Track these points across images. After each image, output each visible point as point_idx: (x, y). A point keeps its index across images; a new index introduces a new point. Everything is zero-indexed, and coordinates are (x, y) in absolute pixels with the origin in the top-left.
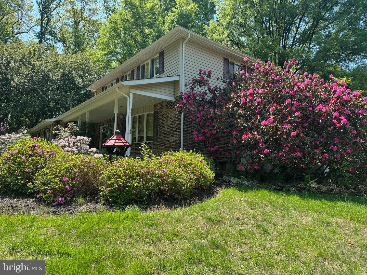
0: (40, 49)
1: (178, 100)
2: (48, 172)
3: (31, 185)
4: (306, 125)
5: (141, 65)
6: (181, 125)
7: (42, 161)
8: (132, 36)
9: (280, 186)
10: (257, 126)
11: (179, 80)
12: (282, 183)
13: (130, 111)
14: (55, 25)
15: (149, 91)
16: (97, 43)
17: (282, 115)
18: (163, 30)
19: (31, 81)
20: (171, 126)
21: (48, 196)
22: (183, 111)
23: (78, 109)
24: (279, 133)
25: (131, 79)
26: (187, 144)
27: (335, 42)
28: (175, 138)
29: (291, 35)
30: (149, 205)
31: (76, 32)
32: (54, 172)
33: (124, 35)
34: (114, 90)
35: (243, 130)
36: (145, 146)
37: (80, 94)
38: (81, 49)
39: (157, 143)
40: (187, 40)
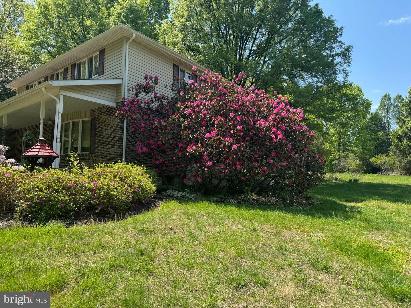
1: (120, 107)
4: (247, 139)
5: (77, 63)
6: (123, 135)
8: (68, 26)
9: (222, 199)
10: (202, 138)
11: (121, 84)
12: (225, 196)
13: (60, 116)
15: (84, 94)
17: (226, 129)
18: (108, 24)
20: (112, 136)
22: (124, 119)
24: (222, 146)
25: (63, 78)
26: (131, 157)
28: (116, 149)
29: (248, 46)
30: (76, 220)
33: (58, 24)
34: (39, 90)
35: (189, 142)
36: (74, 156)
39: (94, 155)
40: (131, 40)
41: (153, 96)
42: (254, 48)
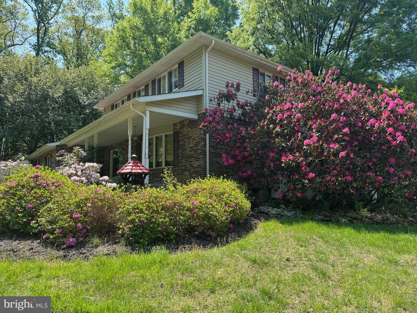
0: (37, 63)
1: (202, 118)
2: (55, 207)
3: (35, 224)
4: (356, 143)
5: (157, 78)
6: (206, 147)
7: (47, 194)
8: (143, 46)
9: (327, 216)
11: (202, 95)
12: (329, 212)
13: (147, 132)
14: (54, 35)
15: (167, 108)
16: (103, 54)
17: (327, 133)
18: (179, 38)
19: (28, 99)
20: (195, 148)
21: (56, 237)
23: (84, 131)
24: (325, 154)
25: (145, 95)
26: (214, 169)
27: (377, 48)
28: (200, 162)
29: (324, 41)
30: (178, 244)
31: (78, 43)
32: (62, 207)
33: (135, 45)
34: (126, 108)
35: (283, 151)
36: (168, 173)
37: (85, 114)
38: (85, 62)
39: (178, 168)
40: (210, 49)
41: (235, 105)
42: (332, 43)
